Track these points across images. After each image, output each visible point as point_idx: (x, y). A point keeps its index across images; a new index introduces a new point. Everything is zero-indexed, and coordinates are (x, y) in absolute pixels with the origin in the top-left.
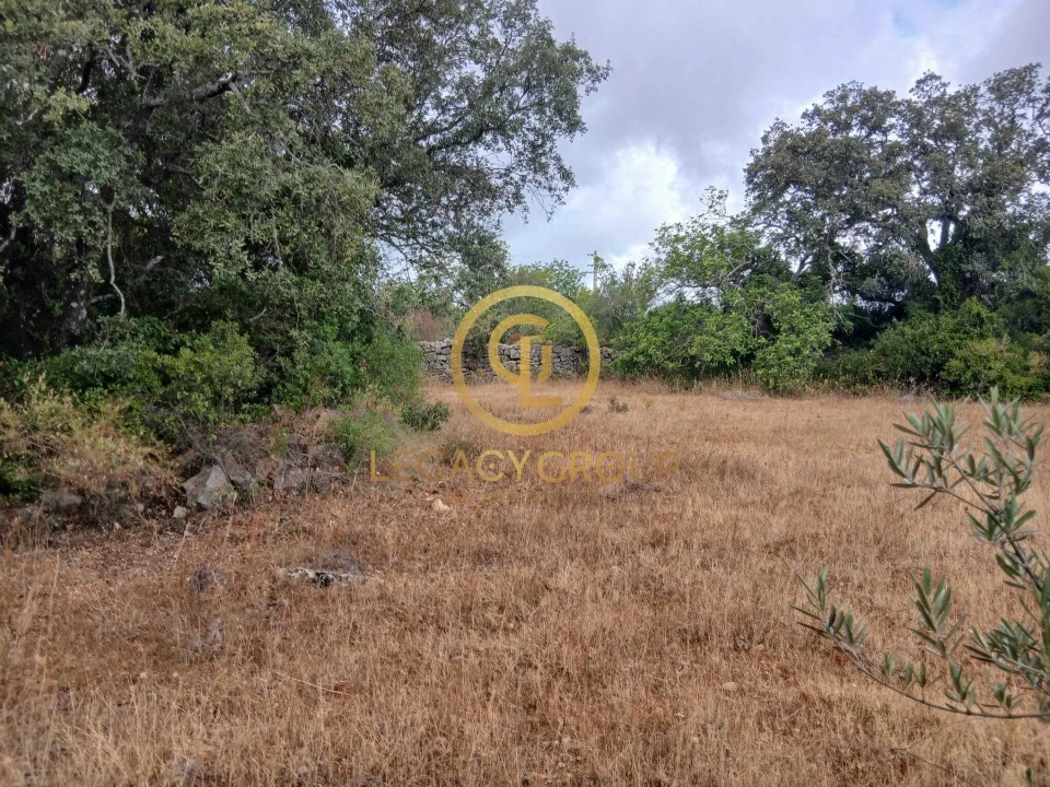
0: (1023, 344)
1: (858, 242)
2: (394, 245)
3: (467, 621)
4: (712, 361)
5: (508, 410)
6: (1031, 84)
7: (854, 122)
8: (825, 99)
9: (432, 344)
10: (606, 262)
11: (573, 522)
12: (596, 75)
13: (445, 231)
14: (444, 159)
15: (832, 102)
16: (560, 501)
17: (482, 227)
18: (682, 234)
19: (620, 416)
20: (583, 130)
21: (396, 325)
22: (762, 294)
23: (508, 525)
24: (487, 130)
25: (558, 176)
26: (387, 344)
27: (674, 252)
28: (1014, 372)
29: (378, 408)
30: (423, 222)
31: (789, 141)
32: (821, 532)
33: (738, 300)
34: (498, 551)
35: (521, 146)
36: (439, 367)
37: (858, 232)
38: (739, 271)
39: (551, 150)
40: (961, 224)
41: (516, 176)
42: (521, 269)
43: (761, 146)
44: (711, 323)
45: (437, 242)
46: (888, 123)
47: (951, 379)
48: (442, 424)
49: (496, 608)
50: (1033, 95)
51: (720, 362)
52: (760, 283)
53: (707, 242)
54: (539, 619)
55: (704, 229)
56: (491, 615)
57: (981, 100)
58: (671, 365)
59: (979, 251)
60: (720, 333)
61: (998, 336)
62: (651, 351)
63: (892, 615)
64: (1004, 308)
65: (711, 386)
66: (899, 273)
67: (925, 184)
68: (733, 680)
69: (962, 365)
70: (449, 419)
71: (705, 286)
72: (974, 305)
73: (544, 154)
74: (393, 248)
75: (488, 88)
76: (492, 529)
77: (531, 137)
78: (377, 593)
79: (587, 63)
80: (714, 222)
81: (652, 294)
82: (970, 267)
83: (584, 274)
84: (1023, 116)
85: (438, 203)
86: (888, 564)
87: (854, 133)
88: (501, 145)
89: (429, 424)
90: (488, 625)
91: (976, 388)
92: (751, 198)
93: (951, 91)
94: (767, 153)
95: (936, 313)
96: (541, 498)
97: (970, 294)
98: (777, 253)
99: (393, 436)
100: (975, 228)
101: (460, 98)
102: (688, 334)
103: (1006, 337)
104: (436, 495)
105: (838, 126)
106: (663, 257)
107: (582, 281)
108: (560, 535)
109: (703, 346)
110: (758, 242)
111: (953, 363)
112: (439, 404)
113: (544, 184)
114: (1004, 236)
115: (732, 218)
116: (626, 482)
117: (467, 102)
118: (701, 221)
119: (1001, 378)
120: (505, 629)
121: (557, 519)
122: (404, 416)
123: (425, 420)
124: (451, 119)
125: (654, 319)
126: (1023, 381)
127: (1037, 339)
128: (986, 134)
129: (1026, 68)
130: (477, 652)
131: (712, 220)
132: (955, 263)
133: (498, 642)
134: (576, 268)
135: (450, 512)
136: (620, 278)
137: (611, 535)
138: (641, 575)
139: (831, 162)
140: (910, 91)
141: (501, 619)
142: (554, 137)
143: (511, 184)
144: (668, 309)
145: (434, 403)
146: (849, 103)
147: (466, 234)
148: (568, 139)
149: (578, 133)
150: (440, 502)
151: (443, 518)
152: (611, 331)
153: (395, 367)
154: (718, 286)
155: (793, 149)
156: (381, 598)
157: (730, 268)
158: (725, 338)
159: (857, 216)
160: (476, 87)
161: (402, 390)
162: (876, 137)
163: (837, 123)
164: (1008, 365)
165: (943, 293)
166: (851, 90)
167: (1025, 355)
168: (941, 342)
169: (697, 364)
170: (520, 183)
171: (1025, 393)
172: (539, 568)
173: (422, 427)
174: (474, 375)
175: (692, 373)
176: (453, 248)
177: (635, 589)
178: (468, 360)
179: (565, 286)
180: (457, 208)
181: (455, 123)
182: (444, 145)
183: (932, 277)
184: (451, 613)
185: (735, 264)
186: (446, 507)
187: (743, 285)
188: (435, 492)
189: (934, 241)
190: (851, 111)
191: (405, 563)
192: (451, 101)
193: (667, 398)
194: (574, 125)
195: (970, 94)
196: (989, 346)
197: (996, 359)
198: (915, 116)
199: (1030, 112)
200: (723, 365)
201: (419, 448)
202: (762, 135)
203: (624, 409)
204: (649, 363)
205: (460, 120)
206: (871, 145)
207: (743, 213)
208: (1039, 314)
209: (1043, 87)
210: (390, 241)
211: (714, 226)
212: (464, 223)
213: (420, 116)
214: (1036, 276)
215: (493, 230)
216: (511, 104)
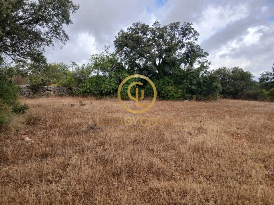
0: (177, 87)
1: (140, 62)
2: (7, 54)
3: (41, 181)
4: (107, 91)
5: (48, 106)
6: (178, 27)
7: (140, 32)
8: (133, 25)
9: (21, 86)
10: (76, 64)
11: (74, 141)
12: (75, 8)
13: (25, 51)
14: (25, 28)
15: (134, 26)
16: (69, 134)
17: (38, 50)
18: (98, 57)
19: (84, 107)
20: (72, 23)
21: (9, 79)
22: (119, 74)
23: (53, 144)
24: (40, 20)
25: (64, 36)
26: (6, 86)
27: (96, 62)
28: (176, 94)
29: (3, 107)
30: (18, 48)
31: (125, 35)
32: (144, 137)
33: (113, 75)
34: (50, 153)
35: (52, 26)
36: (24, 93)
37: (141, 60)
38: (113, 68)
39: (61, 28)
40: (163, 59)
41: (50, 35)
42: (50, 64)
43: (117, 36)
44: (107, 81)
45: (23, 54)
46: (147, 33)
47: (162, 95)
48: (26, 111)
49: (51, 174)
50: (178, 29)
51: (109, 91)
52: (119, 71)
53: (104, 60)
54: (67, 176)
55: (104, 56)
56: (50, 177)
57: (168, 29)
58: (96, 92)
59: (168, 65)
60: (109, 84)
61: (172, 85)
62: (91, 88)
63: (166, 159)
64: (173, 79)
65: (107, 98)
66: (151, 70)
67: (155, 49)
68: (131, 187)
69: (164, 92)
70: (29, 110)
71: (105, 72)
72: (167, 78)
73: (59, 29)
74: (7, 55)
75: (40, 7)
76: (47, 146)
77: (55, 24)
78: (5, 174)
79: (72, 4)
80: (107, 54)
81: (90, 73)
82: (166, 69)
83: (69, 67)
84: (176, 34)
85: (23, 42)
86: (161, 144)
87: (140, 35)
88: (45, 25)
89: (22, 111)
90: (49, 181)
91: (168, 97)
92: (115, 49)
93: (161, 27)
94: (119, 38)
95: (158, 80)
96: (63, 134)
97: (166, 76)
98: (122, 64)
99: (9, 116)
100: (167, 60)
101: (31, 10)
102: (101, 84)
103: (174, 86)
104: (26, 135)
105: (136, 33)
106: (93, 63)
107: (69, 69)
108: (70, 145)
109: (105, 87)
110: (118, 61)
111: (163, 92)
112: (25, 105)
113: (59, 38)
114: (173, 62)
115: (111, 54)
116: (89, 127)
117: (33, 11)
118: (103, 54)
119: (173, 95)
120: (55, 181)
121: (69, 140)
122: (13, 109)
123: (20, 110)
124: (28, 16)
125: (91, 80)
126: (177, 96)
127: (180, 86)
128: (169, 38)
129: (177, 23)
130: (46, 193)
131: (106, 54)
132: (162, 68)
133: (53, 187)
134: (67, 65)
135: (31, 141)
136: (81, 68)
137: (87, 144)
138: (98, 156)
139: (135, 41)
140: (152, 26)
141: (53, 178)
142: (63, 24)
143: (48, 37)
144: (94, 77)
145: (23, 104)
146: (139, 27)
147: (33, 52)
148: (67, 25)
149: (70, 24)
150: (27, 138)
151: (29, 143)
152: (78, 83)
153: (9, 93)
154: (108, 72)
155: (126, 37)
156: (7, 176)
157: (111, 67)
158: (110, 85)
159: (141, 55)
160: (36, 7)
161: (11, 100)
162: (145, 36)
163: (136, 32)
164: (174, 92)
165: (160, 75)
166: (139, 24)
167: (178, 90)
168: (160, 87)
169: (104, 92)
170: (51, 37)
171: (178, 98)
172: (65, 158)
173: (19, 112)
174: (36, 96)
175: (102, 94)
176: (28, 56)
177: (97, 160)
178: (34, 91)
179: (63, 70)
180: (30, 44)
181: (29, 17)
182: (25, 23)
183: (157, 71)
184: (35, 178)
185: (113, 66)
186: (30, 139)
187: (114, 71)
188: (25, 134)
189: (157, 63)
190: (139, 29)
191: (16, 161)
192: (27, 10)
193: (95, 101)
194: (68, 22)
195: (165, 28)
196: (170, 88)
197: (172, 91)
198: (153, 32)
199: (178, 33)
200: (110, 92)
201: (18, 120)
202: (118, 33)
203: (84, 105)
204: (90, 92)
205: (31, 16)
206: (143, 38)
207: (114, 53)
208: (180, 80)
209: (181, 28)
210: (6, 53)
211: (107, 55)
212: (32, 49)
213: (17, 14)
214: (179, 72)
215: (42, 51)
216: (48, 13)
